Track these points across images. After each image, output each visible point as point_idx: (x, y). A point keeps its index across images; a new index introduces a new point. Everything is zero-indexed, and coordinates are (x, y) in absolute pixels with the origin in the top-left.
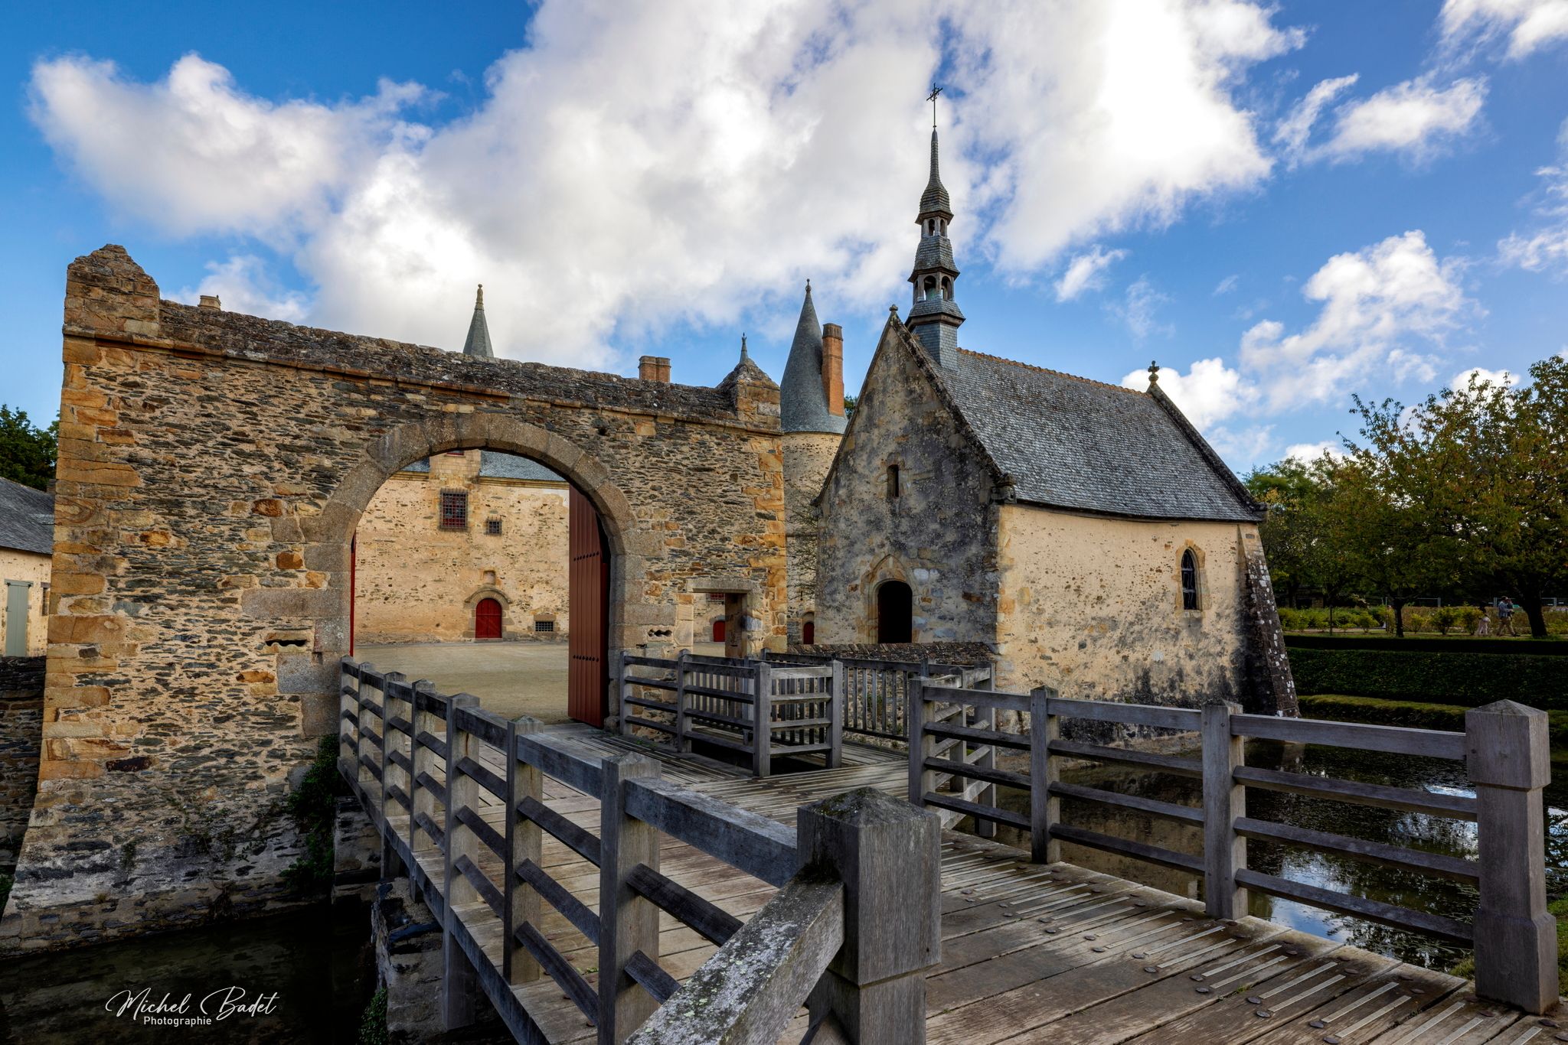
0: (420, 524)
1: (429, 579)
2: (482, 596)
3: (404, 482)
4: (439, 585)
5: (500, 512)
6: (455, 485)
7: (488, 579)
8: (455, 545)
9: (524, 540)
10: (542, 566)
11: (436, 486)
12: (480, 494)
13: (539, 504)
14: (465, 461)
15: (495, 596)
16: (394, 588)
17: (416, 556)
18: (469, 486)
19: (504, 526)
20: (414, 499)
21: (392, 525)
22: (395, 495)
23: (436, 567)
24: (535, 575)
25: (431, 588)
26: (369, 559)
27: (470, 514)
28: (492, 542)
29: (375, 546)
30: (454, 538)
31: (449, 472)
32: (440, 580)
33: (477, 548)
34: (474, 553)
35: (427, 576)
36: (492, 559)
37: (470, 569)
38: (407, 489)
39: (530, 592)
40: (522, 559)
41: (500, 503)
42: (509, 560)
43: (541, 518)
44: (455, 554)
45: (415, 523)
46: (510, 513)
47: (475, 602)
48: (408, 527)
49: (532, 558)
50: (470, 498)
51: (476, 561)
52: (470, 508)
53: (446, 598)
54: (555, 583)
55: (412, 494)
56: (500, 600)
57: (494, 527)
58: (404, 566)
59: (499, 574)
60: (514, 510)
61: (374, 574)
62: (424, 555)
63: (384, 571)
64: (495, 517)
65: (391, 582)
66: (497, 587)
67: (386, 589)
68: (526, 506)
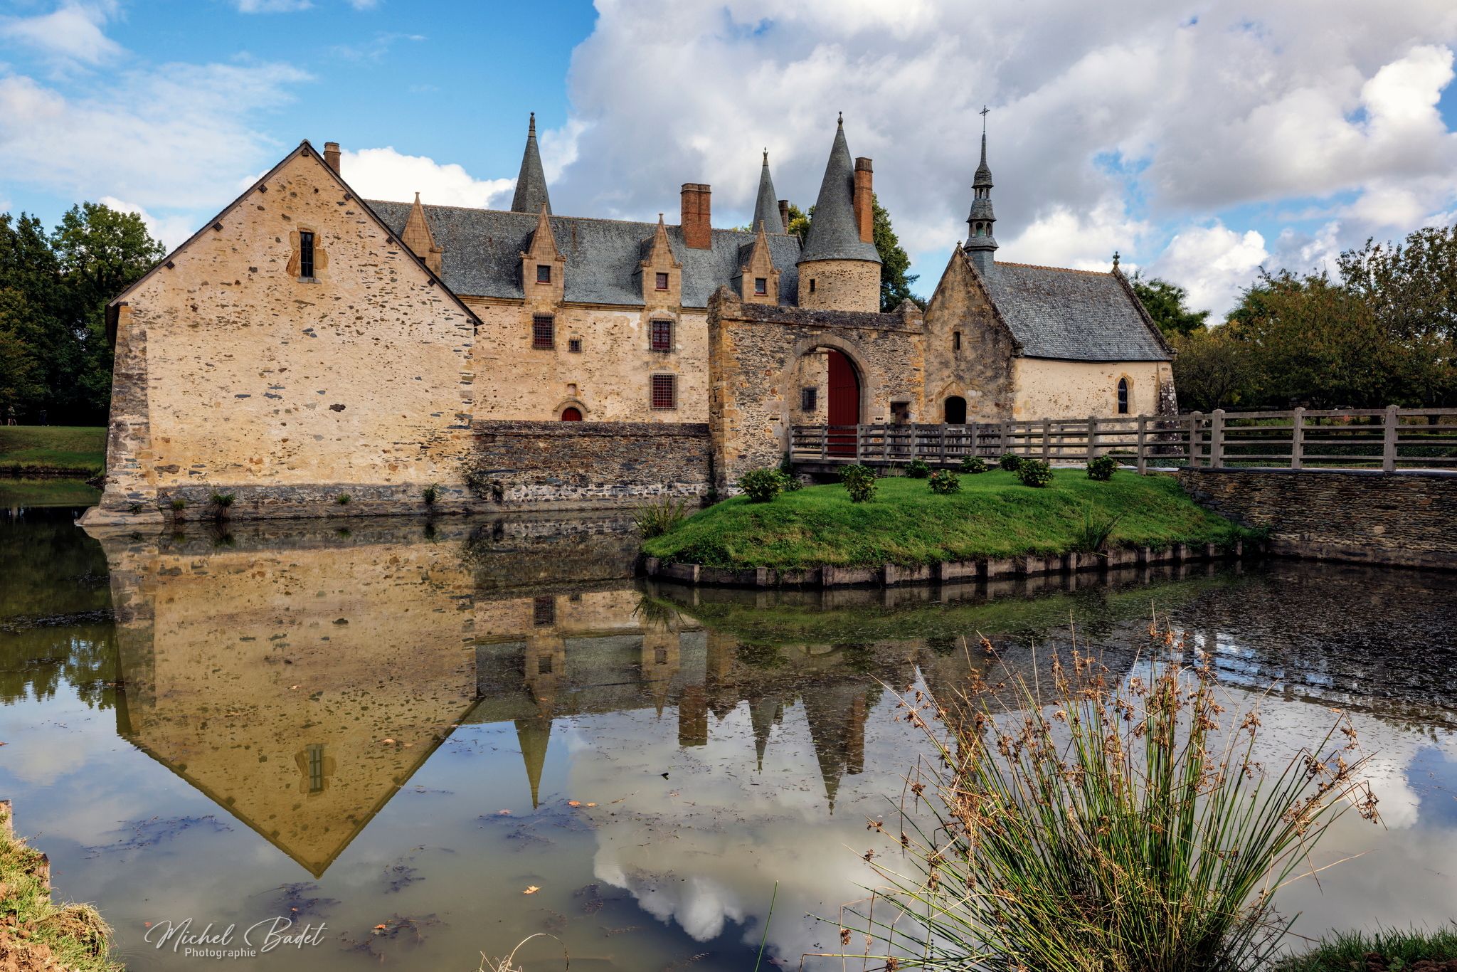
0: (517, 343)
1: (525, 391)
2: (567, 406)
3: (504, 308)
4: (532, 396)
5: (580, 333)
6: (544, 310)
7: (571, 391)
8: (544, 361)
9: (600, 356)
10: (614, 380)
11: (530, 311)
12: (564, 317)
13: (611, 325)
14: (552, 288)
15: (577, 406)
16: (498, 399)
17: (514, 371)
18: (555, 310)
19: (583, 344)
20: (513, 322)
21: (496, 344)
22: (498, 319)
23: (531, 380)
24: (608, 388)
25: (527, 398)
26: (479, 374)
27: (556, 334)
28: (573, 359)
29: (483, 362)
30: (544, 355)
31: (539, 298)
32: (533, 392)
33: (562, 364)
34: (560, 369)
35: (523, 388)
36: (575, 373)
37: (557, 382)
38: (506, 313)
39: (605, 402)
40: (597, 373)
41: (580, 324)
42: (587, 375)
43: (612, 337)
44: (545, 369)
45: (514, 343)
46: (587, 333)
47: (561, 411)
48: (508, 346)
49: (606, 373)
50: (556, 320)
51: (561, 375)
52: (557, 329)
53: (538, 407)
54: (624, 394)
55: (511, 317)
56: (581, 409)
57: (575, 346)
58: (506, 380)
59: (580, 387)
60: (591, 331)
61: (483, 387)
62: (520, 370)
63: (490, 385)
64: (576, 337)
65: (495, 394)
66: (579, 398)
67: (491, 399)
68: (600, 328)
